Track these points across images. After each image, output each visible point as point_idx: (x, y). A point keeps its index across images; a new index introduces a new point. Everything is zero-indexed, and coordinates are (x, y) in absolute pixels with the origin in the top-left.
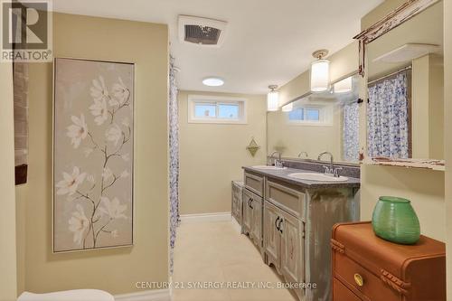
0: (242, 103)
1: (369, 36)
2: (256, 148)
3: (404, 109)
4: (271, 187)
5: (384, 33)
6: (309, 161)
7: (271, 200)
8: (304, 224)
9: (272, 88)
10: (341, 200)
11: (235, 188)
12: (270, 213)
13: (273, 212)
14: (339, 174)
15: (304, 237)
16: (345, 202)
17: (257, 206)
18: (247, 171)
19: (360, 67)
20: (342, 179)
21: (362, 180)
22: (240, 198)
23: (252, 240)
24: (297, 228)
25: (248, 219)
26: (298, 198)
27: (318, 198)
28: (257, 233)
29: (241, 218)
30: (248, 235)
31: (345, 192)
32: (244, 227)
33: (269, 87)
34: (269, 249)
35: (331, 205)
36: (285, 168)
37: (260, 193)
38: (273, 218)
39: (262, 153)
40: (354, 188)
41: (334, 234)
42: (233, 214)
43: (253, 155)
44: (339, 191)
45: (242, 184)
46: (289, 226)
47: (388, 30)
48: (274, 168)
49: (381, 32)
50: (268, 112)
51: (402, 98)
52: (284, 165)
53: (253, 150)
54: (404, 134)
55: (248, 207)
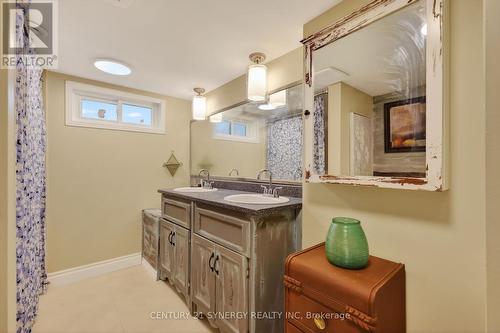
0: (158, 105)
1: (317, 42)
2: (177, 166)
3: (322, 129)
4: (201, 215)
5: (332, 41)
6: (243, 180)
7: (202, 232)
8: (248, 259)
9: (199, 91)
10: (285, 223)
11: (147, 219)
12: (201, 249)
13: (205, 248)
14: (279, 194)
15: (248, 277)
16: (288, 226)
17: (181, 241)
18: (166, 195)
19: (307, 75)
20: (284, 200)
21: (304, 200)
22: (156, 232)
23: (174, 287)
24: (240, 266)
25: (168, 259)
26: (240, 227)
27: (264, 226)
28: (181, 277)
29: (156, 260)
30: (166, 280)
31: (288, 215)
32: (161, 271)
33: (195, 89)
34: (199, 297)
35: (275, 231)
36: (215, 189)
37: (186, 224)
38: (204, 255)
39: (184, 172)
40: (296, 209)
41: (289, 270)
42: (145, 254)
43: (173, 174)
44: (283, 214)
45: (158, 213)
46: (228, 264)
47: (337, 39)
48: (201, 189)
49: (328, 40)
50: (192, 121)
51: (320, 119)
52: (213, 186)
53: (172, 168)
54: (322, 153)
55: (167, 243)
